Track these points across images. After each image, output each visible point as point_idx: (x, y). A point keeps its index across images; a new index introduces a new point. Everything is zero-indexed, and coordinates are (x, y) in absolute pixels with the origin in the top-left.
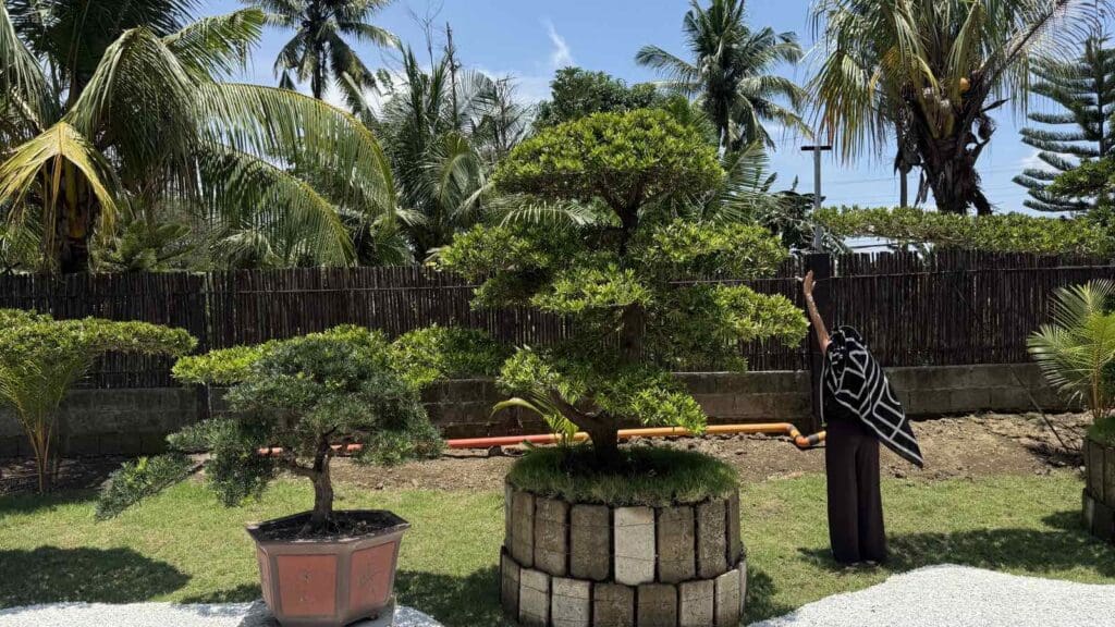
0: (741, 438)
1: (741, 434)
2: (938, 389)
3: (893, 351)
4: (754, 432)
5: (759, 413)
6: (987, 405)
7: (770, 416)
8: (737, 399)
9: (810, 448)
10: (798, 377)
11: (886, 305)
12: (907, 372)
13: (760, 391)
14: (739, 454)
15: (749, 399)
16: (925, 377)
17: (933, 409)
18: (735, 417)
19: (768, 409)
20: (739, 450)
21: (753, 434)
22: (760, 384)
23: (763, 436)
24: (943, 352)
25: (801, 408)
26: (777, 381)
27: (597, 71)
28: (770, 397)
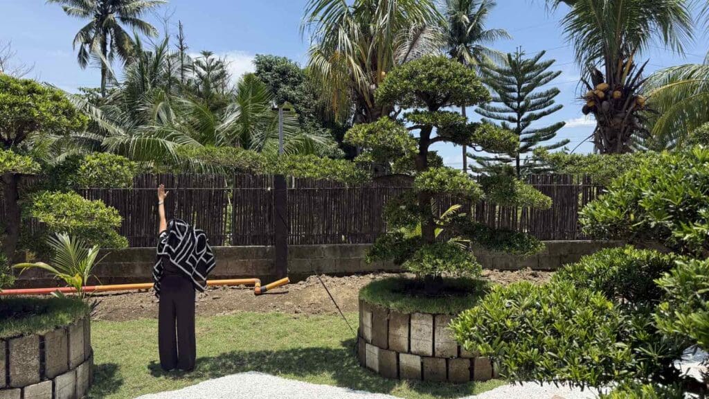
0: (224, 288)
1: (225, 286)
2: (353, 258)
3: (328, 235)
4: (238, 284)
5: (242, 272)
6: (382, 267)
7: (250, 274)
8: (230, 263)
9: (261, 294)
10: (268, 250)
11: (322, 207)
12: (333, 247)
13: (244, 258)
14: (214, 299)
15: (237, 263)
16: (345, 250)
17: (348, 269)
18: (227, 275)
19: (249, 270)
20: (215, 296)
21: (238, 286)
22: (244, 254)
23: (242, 286)
24: (356, 235)
25: (269, 269)
26: (255, 252)
27: (282, 56)
28: (250, 262)
